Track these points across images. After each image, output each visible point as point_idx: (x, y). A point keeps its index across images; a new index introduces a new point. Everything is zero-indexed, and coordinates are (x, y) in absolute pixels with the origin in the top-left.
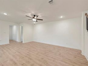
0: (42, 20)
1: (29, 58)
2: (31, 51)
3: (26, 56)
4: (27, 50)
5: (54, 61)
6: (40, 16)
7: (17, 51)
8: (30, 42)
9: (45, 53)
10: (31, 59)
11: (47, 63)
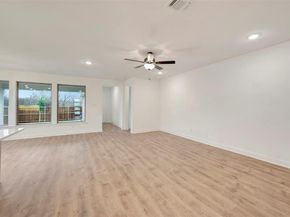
0: (173, 62)
1: (125, 174)
2: (139, 158)
3: (121, 169)
4: (132, 153)
5: (192, 204)
6: (167, 51)
7: (108, 151)
8: (150, 133)
9: (177, 172)
10: (128, 178)
11: (165, 203)
